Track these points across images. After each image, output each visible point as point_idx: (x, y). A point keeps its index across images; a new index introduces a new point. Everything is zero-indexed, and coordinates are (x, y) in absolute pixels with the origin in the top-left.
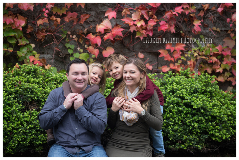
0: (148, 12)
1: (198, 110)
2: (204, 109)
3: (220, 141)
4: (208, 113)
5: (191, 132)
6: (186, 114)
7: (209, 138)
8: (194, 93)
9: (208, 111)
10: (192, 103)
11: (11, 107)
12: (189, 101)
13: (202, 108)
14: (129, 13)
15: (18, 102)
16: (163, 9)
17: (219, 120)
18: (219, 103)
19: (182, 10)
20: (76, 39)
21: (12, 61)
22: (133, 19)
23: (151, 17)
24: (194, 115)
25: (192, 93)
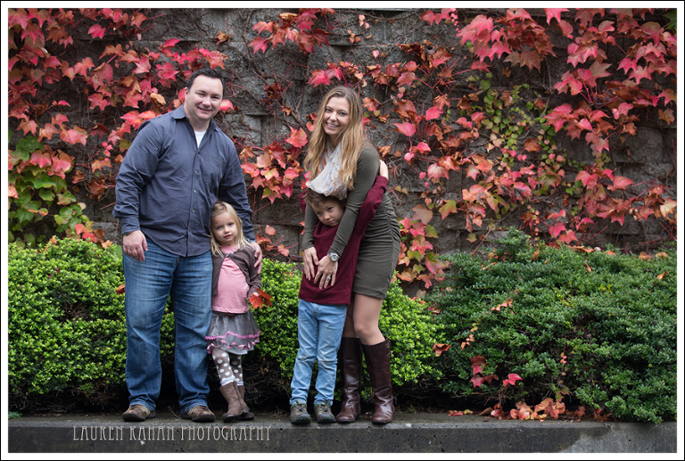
0: (286, 154)
3: (400, 384)
11: (42, 311)
14: (251, 155)
15: (54, 303)
18: (400, 318)
21: (46, 231)
22: (259, 165)
23: (290, 164)
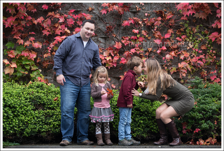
0: (114, 51)
1: (143, 112)
2: (147, 112)
3: (156, 132)
4: (150, 115)
5: (139, 126)
6: (136, 115)
7: (150, 130)
8: (141, 102)
9: (150, 113)
10: (140, 108)
11: (27, 107)
12: (138, 107)
13: (146, 111)
14: (101, 52)
15: (31, 104)
16: (123, 50)
19: (135, 51)
21: (27, 80)
22: (104, 55)
23: (115, 55)
24: (141, 116)
25: (140, 102)
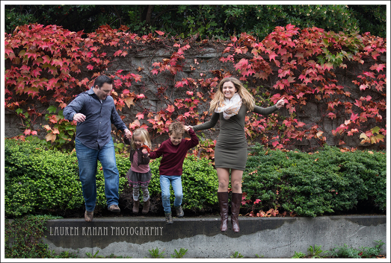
0: (166, 115)
1: (199, 182)
2: (203, 182)
3: (213, 204)
4: (205, 185)
5: (194, 197)
6: (190, 185)
7: (206, 202)
8: (196, 171)
9: (205, 183)
10: (195, 178)
11: (71, 177)
12: (193, 176)
13: (201, 181)
14: (152, 116)
15: (75, 174)
16: (176, 114)
17: (213, 190)
18: (213, 178)
19: (189, 115)
20: (115, 133)
21: (70, 148)
22: (155, 120)
23: (168, 119)
24: (196, 186)
25: (195, 171)
